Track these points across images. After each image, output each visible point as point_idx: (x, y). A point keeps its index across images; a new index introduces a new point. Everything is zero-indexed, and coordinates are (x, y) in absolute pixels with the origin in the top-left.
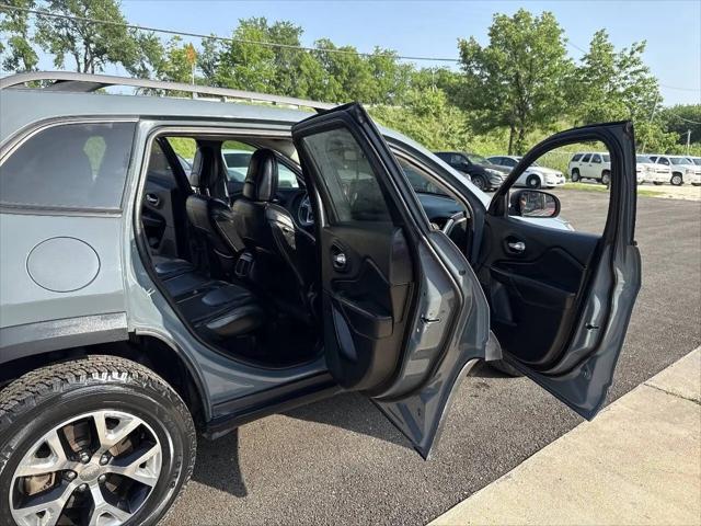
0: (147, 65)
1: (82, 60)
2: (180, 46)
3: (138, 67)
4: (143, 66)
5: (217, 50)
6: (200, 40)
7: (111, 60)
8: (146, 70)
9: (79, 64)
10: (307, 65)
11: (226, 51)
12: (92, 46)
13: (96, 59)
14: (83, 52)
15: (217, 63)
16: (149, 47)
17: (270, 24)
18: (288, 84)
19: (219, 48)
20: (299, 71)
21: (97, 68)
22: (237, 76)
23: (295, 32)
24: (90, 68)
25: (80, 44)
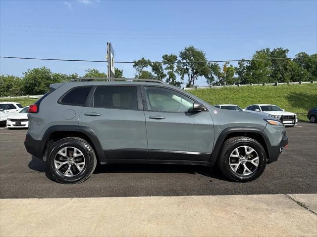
0: (213, 75)
1: (190, 76)
2: (228, 66)
3: (210, 76)
4: (212, 76)
5: (245, 65)
6: (237, 62)
7: (201, 75)
8: (213, 77)
9: (189, 78)
10: (290, 66)
11: (249, 65)
12: (194, 71)
13: (195, 75)
14: (191, 73)
15: (245, 71)
16: (215, 68)
17: (271, 50)
18: (279, 76)
19: (246, 64)
20: (286, 69)
21: (195, 78)
22: (253, 75)
23: (284, 52)
24: (193, 79)
25: (190, 71)
